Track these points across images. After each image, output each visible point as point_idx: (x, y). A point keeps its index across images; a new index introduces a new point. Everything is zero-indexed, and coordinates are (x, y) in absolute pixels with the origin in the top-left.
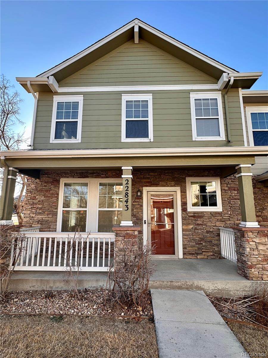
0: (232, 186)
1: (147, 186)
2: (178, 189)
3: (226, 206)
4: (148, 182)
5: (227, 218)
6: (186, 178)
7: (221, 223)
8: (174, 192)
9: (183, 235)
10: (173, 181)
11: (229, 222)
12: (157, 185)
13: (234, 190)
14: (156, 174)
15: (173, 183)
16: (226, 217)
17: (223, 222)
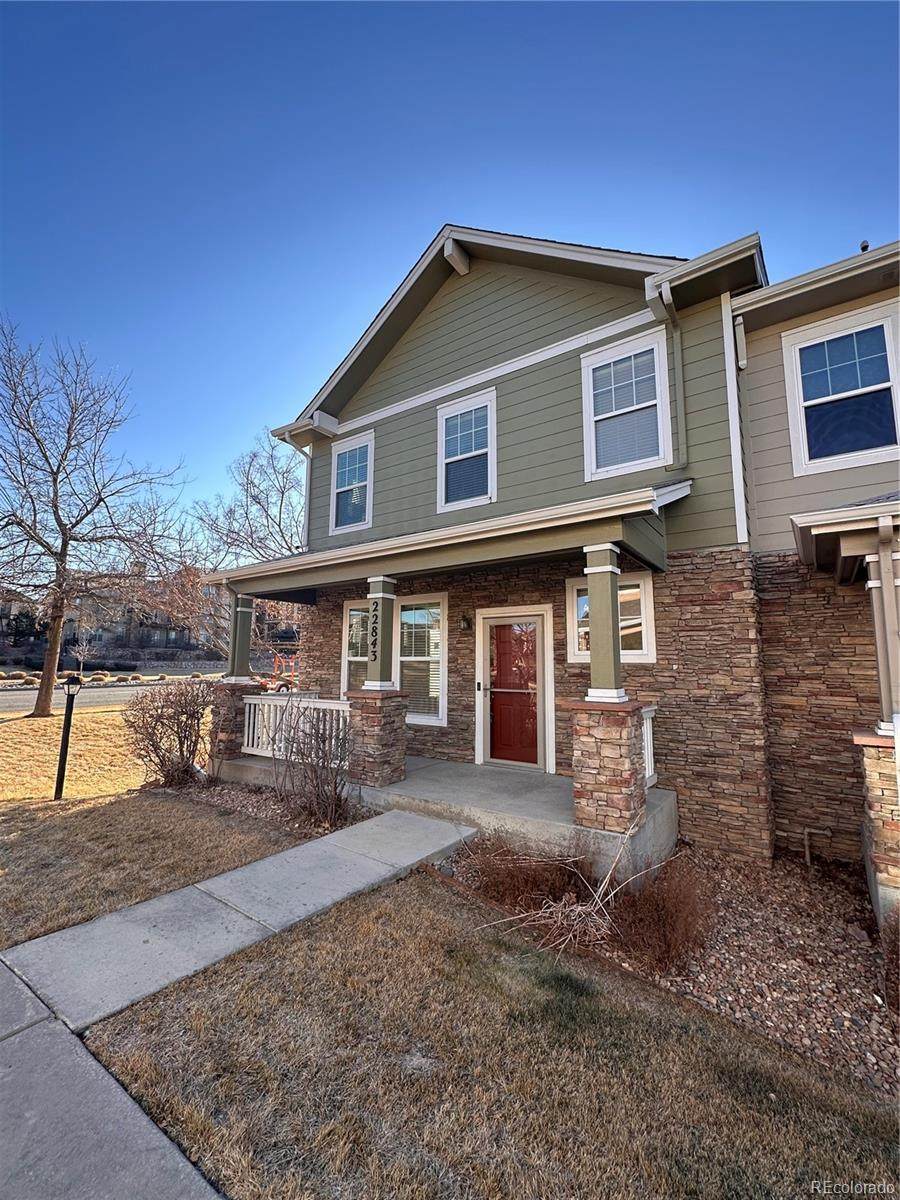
0: (685, 591)
1: (482, 607)
2: (547, 609)
3: (667, 648)
4: (484, 597)
5: (668, 679)
6: (567, 580)
7: (652, 693)
8: (536, 618)
9: (558, 719)
10: (537, 590)
11: (672, 692)
12: (502, 603)
13: (692, 603)
14: (500, 577)
15: (536, 596)
16: (664, 678)
17: (656, 691)
